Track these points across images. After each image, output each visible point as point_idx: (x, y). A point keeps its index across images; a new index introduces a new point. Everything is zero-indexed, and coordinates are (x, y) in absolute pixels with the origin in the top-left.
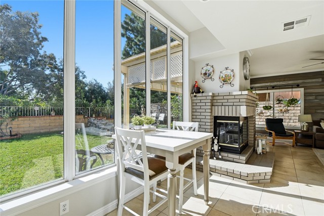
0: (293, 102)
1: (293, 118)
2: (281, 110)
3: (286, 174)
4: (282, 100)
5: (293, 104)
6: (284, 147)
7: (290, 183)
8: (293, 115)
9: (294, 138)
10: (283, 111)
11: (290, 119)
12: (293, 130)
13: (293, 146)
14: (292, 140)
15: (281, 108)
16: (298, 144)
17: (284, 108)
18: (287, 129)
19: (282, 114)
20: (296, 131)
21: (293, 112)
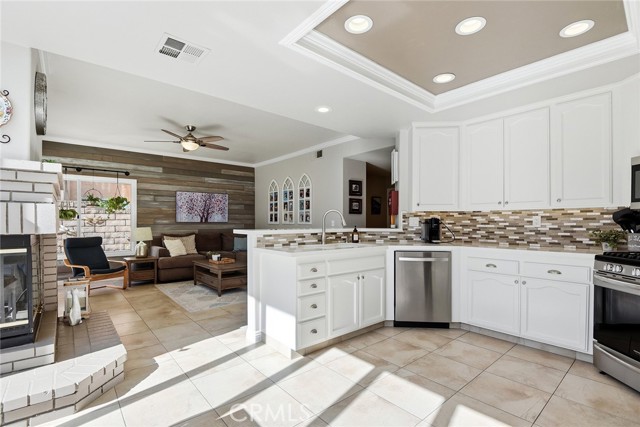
0: (118, 203)
1: (114, 235)
2: (91, 220)
3: (140, 346)
4: (97, 199)
5: (120, 208)
6: (108, 294)
7: (158, 359)
8: (113, 229)
9: (127, 272)
10: (95, 221)
11: (109, 238)
12: (121, 258)
13: (124, 289)
14: (122, 278)
15: (90, 216)
16: (132, 283)
17: (97, 216)
18: (110, 258)
19: (91, 229)
20: (128, 259)
21: (114, 223)
